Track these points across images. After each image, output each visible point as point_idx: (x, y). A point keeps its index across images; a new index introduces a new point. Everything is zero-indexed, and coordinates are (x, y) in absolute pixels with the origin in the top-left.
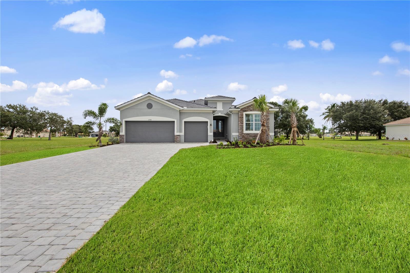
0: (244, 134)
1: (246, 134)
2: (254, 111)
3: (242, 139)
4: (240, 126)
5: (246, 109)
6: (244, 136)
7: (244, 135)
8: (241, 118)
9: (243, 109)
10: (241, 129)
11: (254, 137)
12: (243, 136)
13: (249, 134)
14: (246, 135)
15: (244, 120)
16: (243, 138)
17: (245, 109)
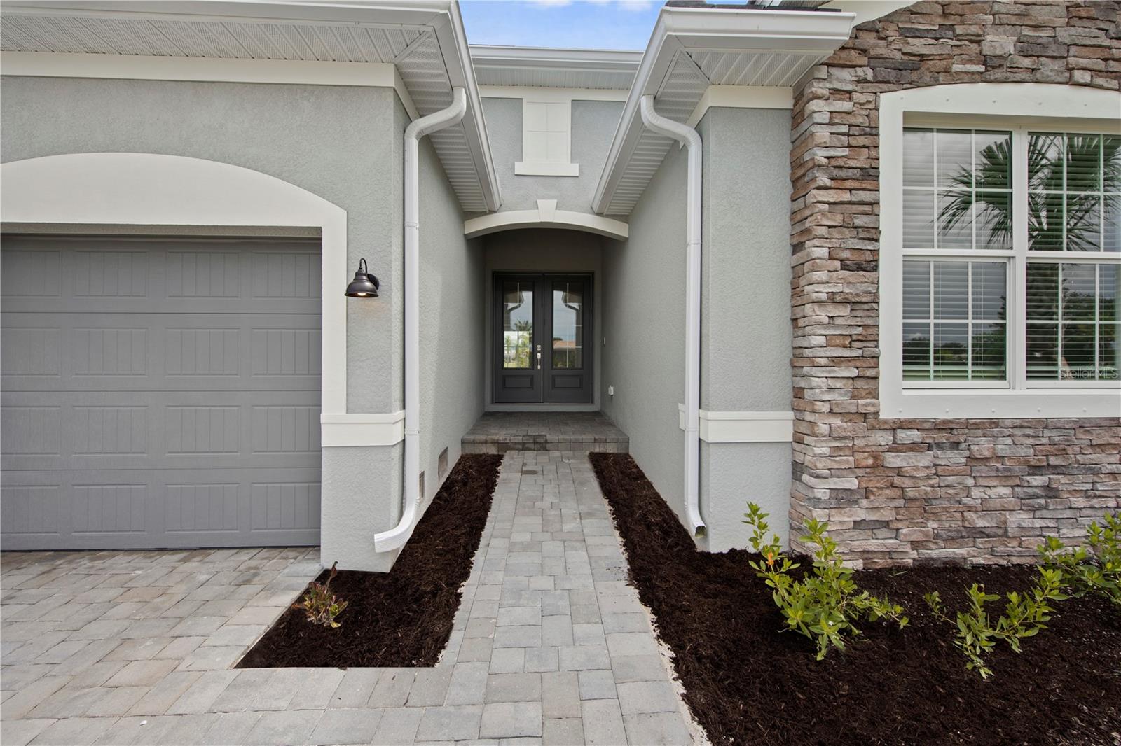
0: (884, 439)
1: (915, 435)
2: (1035, 76)
3: (860, 514)
4: (832, 299)
5: (919, 46)
6: (893, 460)
7: (896, 447)
8: (839, 173)
9: (869, 39)
10: (836, 361)
11: (1038, 480)
12: (878, 465)
13: (968, 425)
14: (913, 447)
15: (883, 210)
16: (867, 493)
17: (906, 34)
